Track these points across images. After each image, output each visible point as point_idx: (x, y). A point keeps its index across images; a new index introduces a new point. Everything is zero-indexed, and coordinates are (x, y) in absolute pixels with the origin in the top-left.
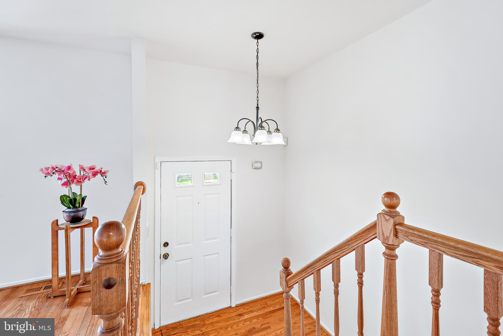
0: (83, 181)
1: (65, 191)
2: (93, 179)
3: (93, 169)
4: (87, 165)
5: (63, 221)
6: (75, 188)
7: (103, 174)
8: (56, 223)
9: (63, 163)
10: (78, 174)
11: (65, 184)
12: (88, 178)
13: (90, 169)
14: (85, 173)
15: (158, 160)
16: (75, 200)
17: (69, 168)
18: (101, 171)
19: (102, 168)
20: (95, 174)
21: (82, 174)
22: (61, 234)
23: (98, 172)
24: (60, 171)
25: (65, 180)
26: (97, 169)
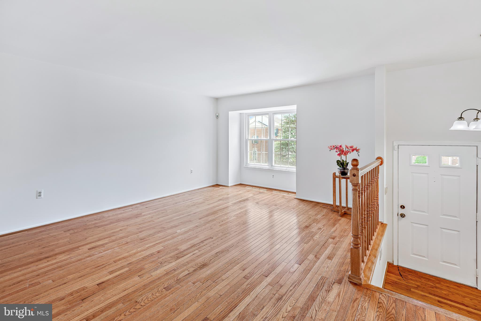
0: (347, 153)
1: (339, 158)
2: (352, 153)
3: (352, 147)
4: (349, 145)
5: (338, 174)
6: (343, 157)
7: (357, 150)
8: (334, 174)
9: (338, 144)
10: (345, 150)
11: (339, 155)
12: (349, 152)
13: (351, 147)
14: (348, 149)
15: (396, 144)
16: (343, 163)
17: (341, 146)
18: (356, 149)
19: (357, 147)
20: (353, 150)
21: (347, 150)
22: (337, 180)
23: (354, 149)
24: (337, 148)
25: (339, 153)
26: (354, 147)
